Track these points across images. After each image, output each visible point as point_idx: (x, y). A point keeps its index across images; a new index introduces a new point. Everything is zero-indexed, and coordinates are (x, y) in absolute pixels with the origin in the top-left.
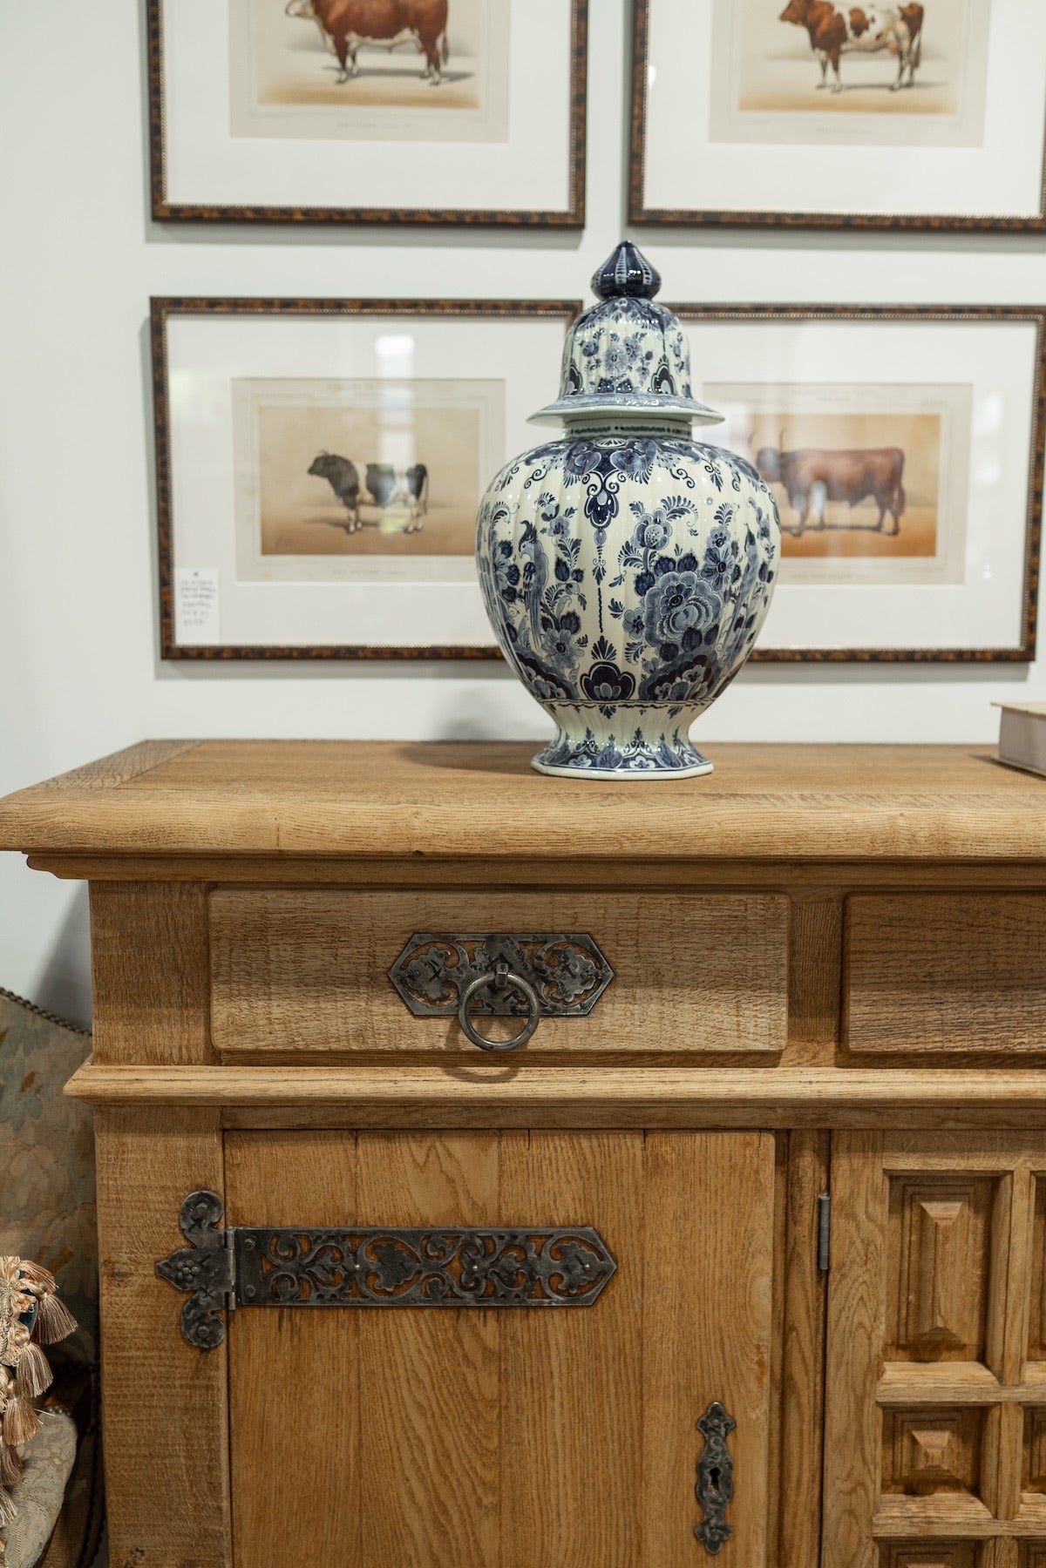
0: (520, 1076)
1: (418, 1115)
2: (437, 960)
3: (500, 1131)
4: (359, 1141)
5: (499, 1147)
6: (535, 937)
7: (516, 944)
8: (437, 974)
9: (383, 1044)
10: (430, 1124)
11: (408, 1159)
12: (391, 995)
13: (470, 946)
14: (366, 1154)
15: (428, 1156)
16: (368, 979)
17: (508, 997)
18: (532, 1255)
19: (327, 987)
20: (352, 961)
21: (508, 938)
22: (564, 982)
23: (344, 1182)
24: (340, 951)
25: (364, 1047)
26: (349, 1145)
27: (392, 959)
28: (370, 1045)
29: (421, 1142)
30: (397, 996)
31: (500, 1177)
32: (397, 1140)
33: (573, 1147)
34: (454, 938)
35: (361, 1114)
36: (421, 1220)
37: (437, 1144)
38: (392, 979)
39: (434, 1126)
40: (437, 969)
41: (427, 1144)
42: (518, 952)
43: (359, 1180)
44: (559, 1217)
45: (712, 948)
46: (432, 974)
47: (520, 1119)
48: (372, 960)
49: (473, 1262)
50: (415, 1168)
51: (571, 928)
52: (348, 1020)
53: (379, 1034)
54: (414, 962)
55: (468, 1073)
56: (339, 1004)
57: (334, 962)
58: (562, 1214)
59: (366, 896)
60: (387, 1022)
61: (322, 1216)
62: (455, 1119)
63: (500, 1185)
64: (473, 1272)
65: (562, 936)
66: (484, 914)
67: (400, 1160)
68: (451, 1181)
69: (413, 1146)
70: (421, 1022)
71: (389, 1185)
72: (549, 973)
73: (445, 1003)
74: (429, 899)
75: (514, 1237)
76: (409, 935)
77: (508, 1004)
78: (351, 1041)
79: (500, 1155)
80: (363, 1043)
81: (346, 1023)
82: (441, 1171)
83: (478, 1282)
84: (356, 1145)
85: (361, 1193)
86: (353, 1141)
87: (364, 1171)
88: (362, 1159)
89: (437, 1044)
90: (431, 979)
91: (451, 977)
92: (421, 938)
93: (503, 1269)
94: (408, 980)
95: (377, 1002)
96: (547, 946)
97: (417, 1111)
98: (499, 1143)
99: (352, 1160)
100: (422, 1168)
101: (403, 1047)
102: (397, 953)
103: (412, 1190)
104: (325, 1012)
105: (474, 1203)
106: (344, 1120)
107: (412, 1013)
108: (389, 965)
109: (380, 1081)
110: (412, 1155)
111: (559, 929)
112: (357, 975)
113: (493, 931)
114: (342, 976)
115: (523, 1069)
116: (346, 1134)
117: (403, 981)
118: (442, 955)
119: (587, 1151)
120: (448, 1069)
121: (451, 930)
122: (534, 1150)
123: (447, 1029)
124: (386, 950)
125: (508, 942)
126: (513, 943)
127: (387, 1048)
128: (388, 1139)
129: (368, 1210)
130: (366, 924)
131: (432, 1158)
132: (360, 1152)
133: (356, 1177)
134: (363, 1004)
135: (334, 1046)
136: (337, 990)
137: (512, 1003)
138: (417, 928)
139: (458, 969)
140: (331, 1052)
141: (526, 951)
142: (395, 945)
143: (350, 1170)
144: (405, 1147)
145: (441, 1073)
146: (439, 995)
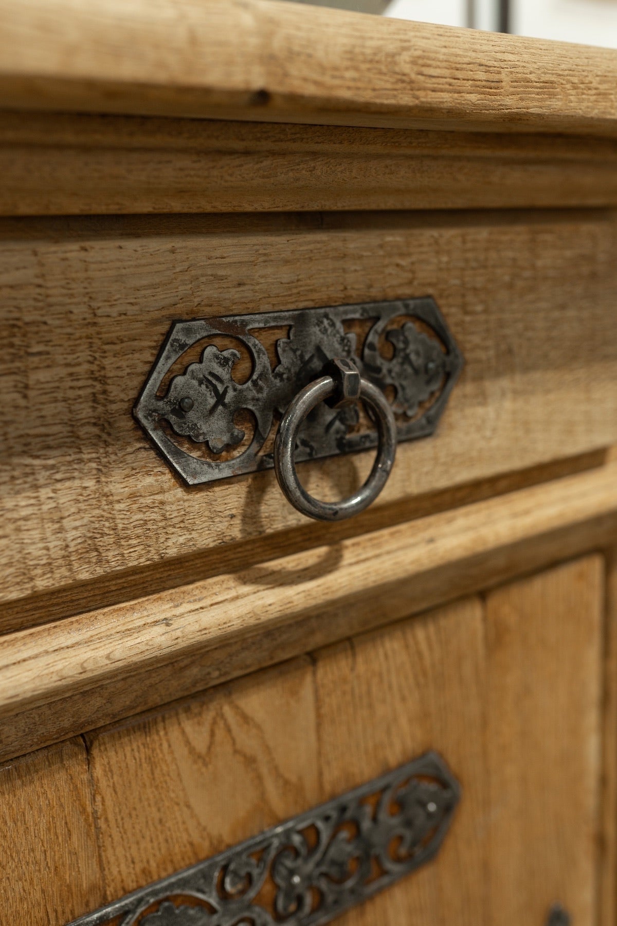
0: (348, 556)
1: (195, 671)
2: (219, 370)
3: (313, 657)
4: (95, 752)
5: (314, 681)
6: (364, 311)
7: (338, 325)
8: (220, 398)
9: (136, 557)
10: (216, 678)
11: (181, 751)
12: (143, 454)
13: (270, 338)
14: (108, 771)
15: (212, 734)
16: (95, 430)
17: (331, 423)
18: (366, 824)
19: (16, 460)
20: (60, 395)
21: (326, 316)
22: (405, 383)
23: (75, 838)
24: (33, 377)
25: (100, 571)
26: (78, 768)
27: (136, 382)
28: (114, 562)
29: (200, 714)
30: (152, 454)
31: (319, 726)
32: (161, 725)
33: (407, 647)
34: (244, 324)
35: (97, 702)
36: (211, 843)
37: (227, 710)
38: (144, 422)
39: (222, 680)
40: (220, 388)
41: (209, 716)
42: (343, 339)
43: (101, 823)
44: (394, 756)
45: (563, 307)
46: (212, 401)
47: (342, 628)
48: (99, 387)
49: (292, 873)
50: (195, 762)
51: (407, 291)
52: (65, 522)
53: (128, 538)
54: (179, 380)
55: (273, 573)
56: (44, 493)
57: (22, 402)
58: (398, 748)
59: (71, 250)
60: (140, 510)
61: (42, 914)
62: (252, 658)
63: (319, 739)
64: (292, 886)
65: (399, 304)
66: (286, 275)
67: (169, 758)
68: (250, 761)
69: (188, 726)
70: (199, 496)
71: (154, 809)
72: (385, 371)
73: (236, 453)
74: (196, 250)
75: (343, 809)
76: (164, 328)
77: (332, 436)
78: (76, 565)
79: (316, 692)
80: (99, 562)
81: (61, 530)
82: (236, 752)
83: (300, 900)
84: (89, 762)
85: (108, 842)
86: (82, 756)
87: (109, 803)
88: (103, 784)
89: (228, 533)
90: (212, 410)
91: (246, 400)
92: (188, 332)
93: (333, 863)
94: (173, 419)
95: (117, 474)
96: (380, 325)
97: (193, 662)
98: (314, 674)
99: (86, 792)
100: (202, 759)
101: (172, 552)
102: (147, 368)
103: (193, 802)
104: (15, 515)
105: (287, 782)
106: (66, 723)
107: (183, 483)
108: (133, 394)
109: (139, 629)
110: (188, 743)
111: (391, 293)
112: (73, 424)
113: (301, 305)
114: (43, 430)
115: (348, 542)
116: (68, 748)
117: (164, 424)
118: (226, 360)
119: (424, 646)
120: (243, 573)
121: (236, 309)
122: (361, 667)
123: (242, 501)
124: (124, 364)
125: (326, 322)
126: (333, 325)
127: (143, 561)
128: (145, 728)
129: (123, 867)
130: (80, 311)
131: (220, 733)
132: (98, 771)
133: (96, 819)
134: (90, 483)
135: (42, 584)
136: (37, 462)
137: (337, 432)
138: (181, 308)
139: (255, 383)
140: (35, 597)
141: (352, 336)
142: (141, 350)
143: (84, 811)
144: (174, 733)
145: (232, 584)
146: (225, 438)
